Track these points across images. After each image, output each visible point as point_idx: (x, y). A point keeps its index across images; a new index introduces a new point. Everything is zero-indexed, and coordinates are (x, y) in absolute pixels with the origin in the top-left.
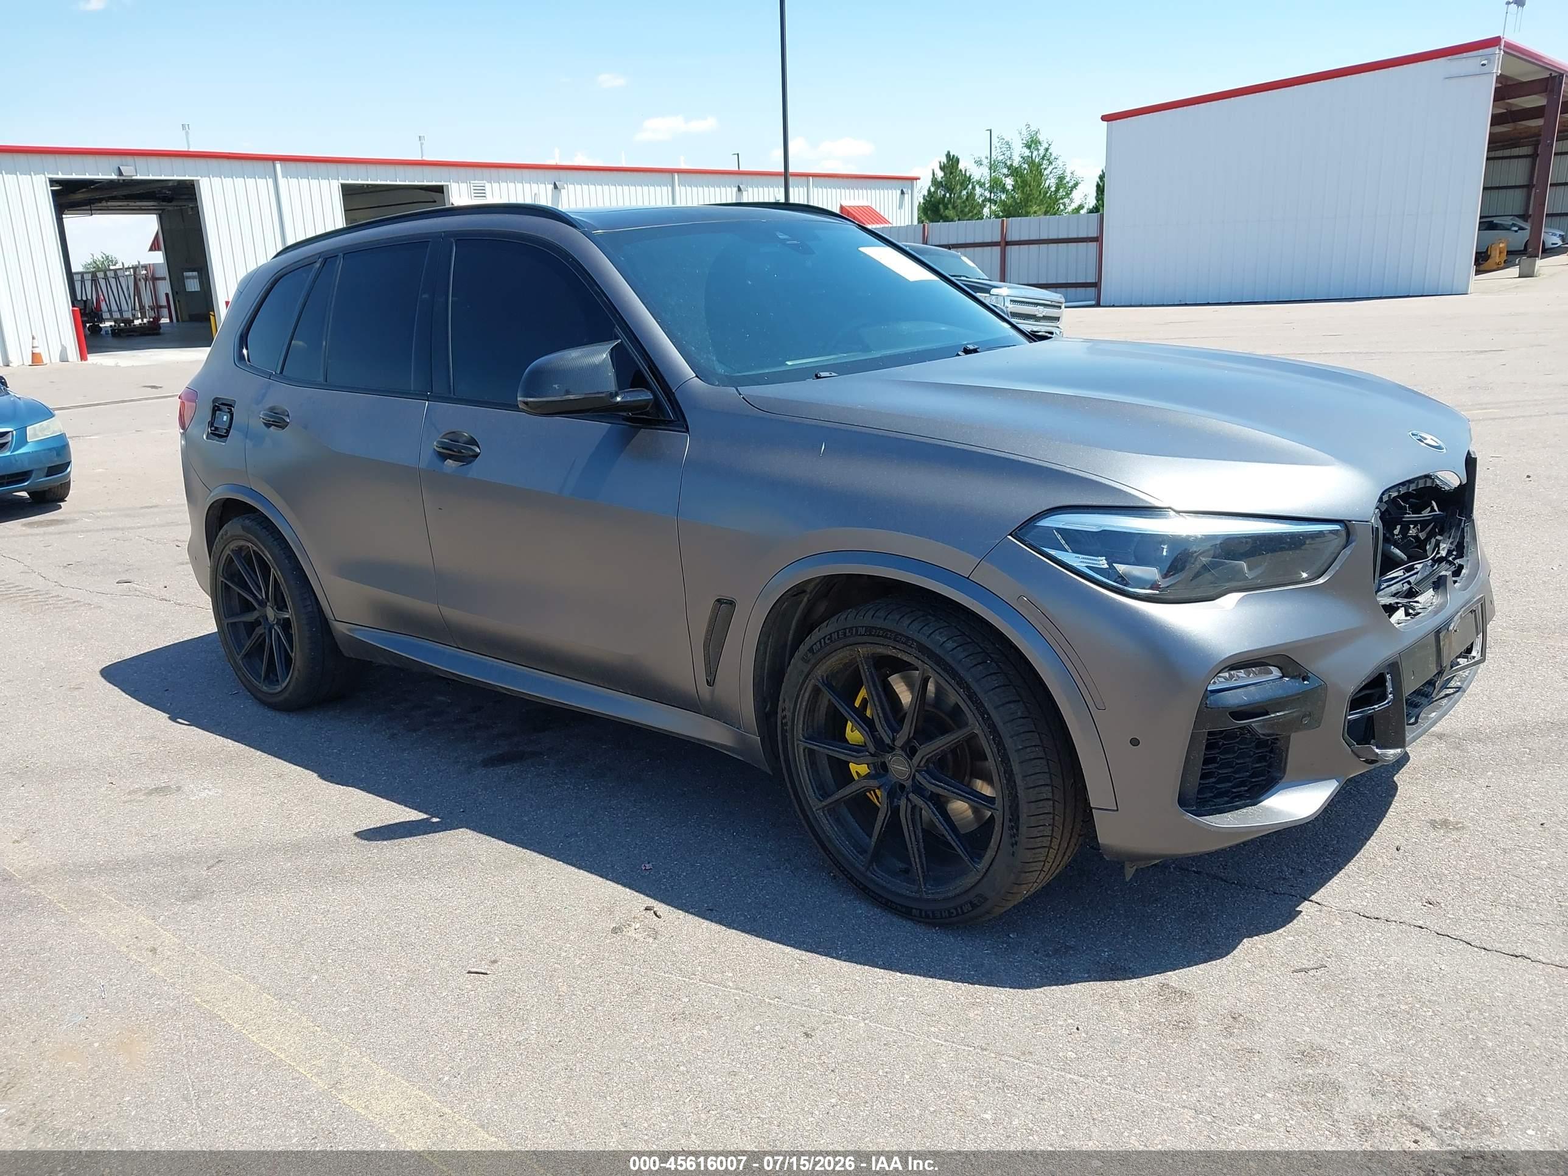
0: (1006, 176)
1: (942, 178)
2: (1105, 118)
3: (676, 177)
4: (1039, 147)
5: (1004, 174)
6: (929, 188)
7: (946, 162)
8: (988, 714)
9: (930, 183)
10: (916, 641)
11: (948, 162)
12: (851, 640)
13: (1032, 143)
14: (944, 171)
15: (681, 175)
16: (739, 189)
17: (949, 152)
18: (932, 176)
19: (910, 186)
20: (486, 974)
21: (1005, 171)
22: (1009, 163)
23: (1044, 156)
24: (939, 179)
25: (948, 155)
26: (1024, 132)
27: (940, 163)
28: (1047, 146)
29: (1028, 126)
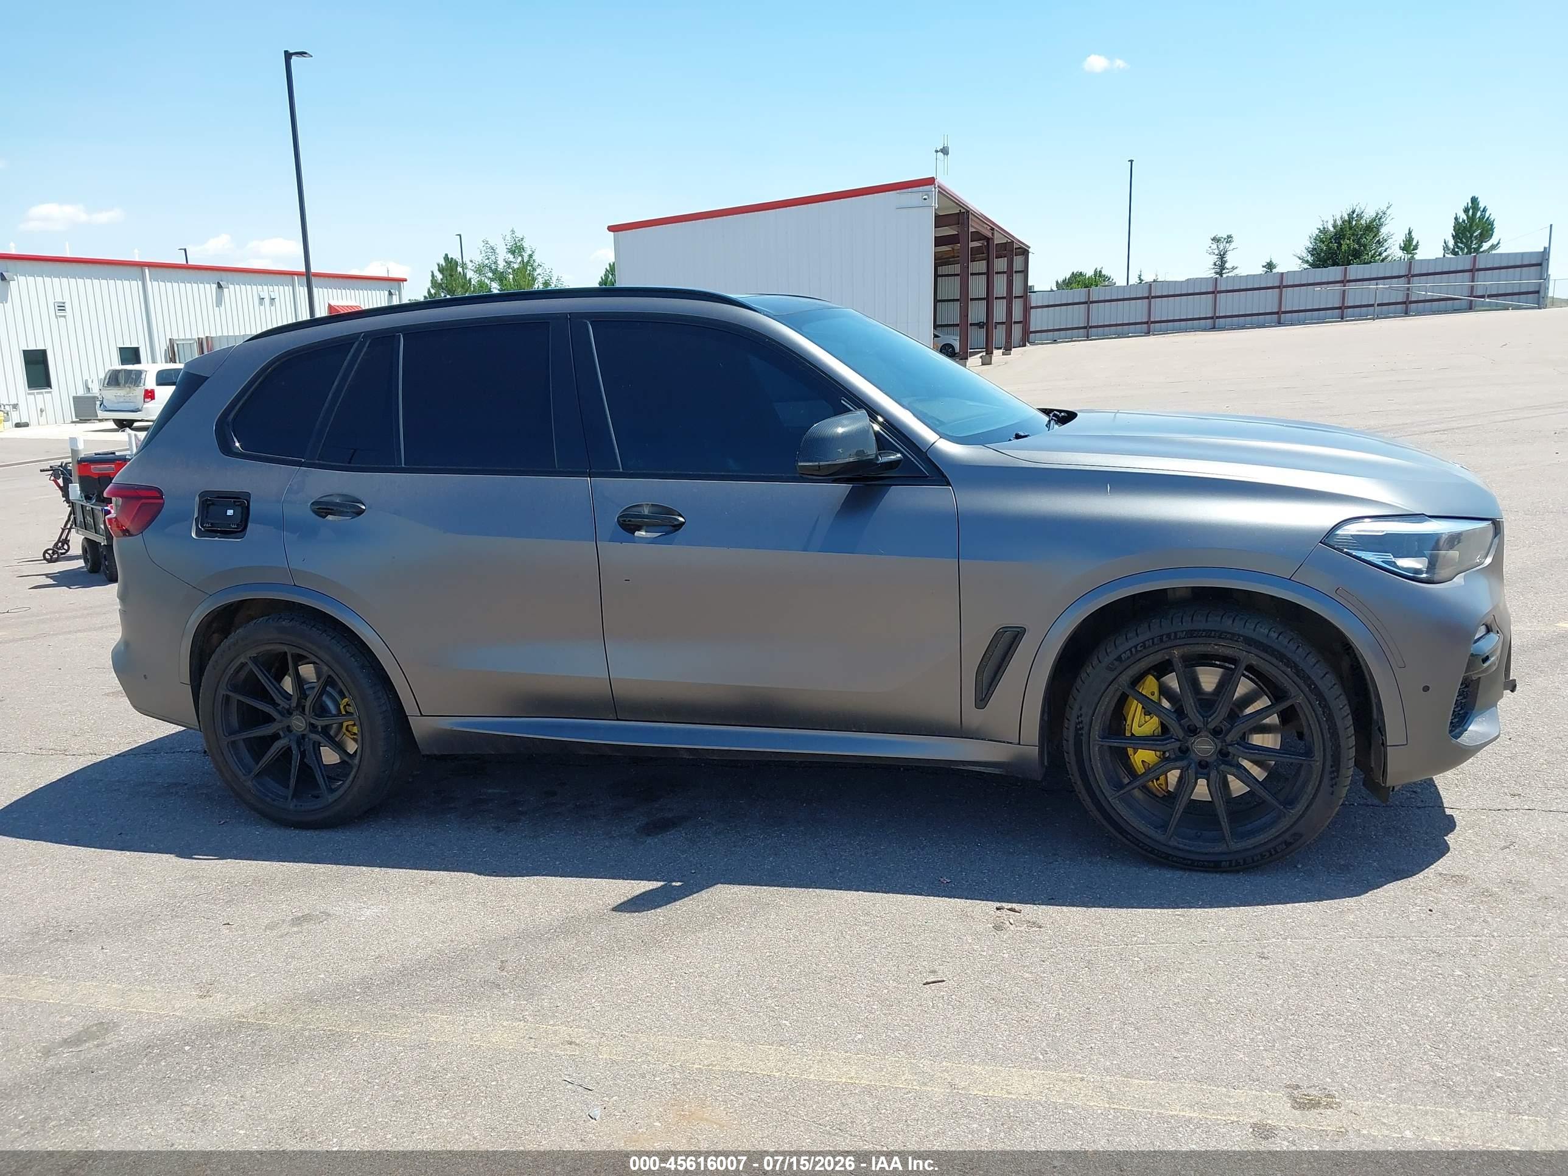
0: (492, 280)
1: (442, 280)
2: (612, 229)
3: (147, 271)
4: (523, 253)
5: (490, 278)
6: (429, 289)
7: (444, 264)
8: (1315, 684)
9: (429, 285)
10: (1242, 636)
11: (447, 265)
12: (1169, 644)
13: (516, 249)
14: (443, 274)
15: (153, 270)
16: (220, 286)
17: (446, 255)
18: (431, 278)
19: (397, 287)
20: (944, 981)
21: (490, 275)
22: (493, 267)
23: (528, 262)
24: (439, 281)
25: (446, 257)
26: (508, 238)
27: (438, 265)
28: (531, 253)
29: (513, 232)
